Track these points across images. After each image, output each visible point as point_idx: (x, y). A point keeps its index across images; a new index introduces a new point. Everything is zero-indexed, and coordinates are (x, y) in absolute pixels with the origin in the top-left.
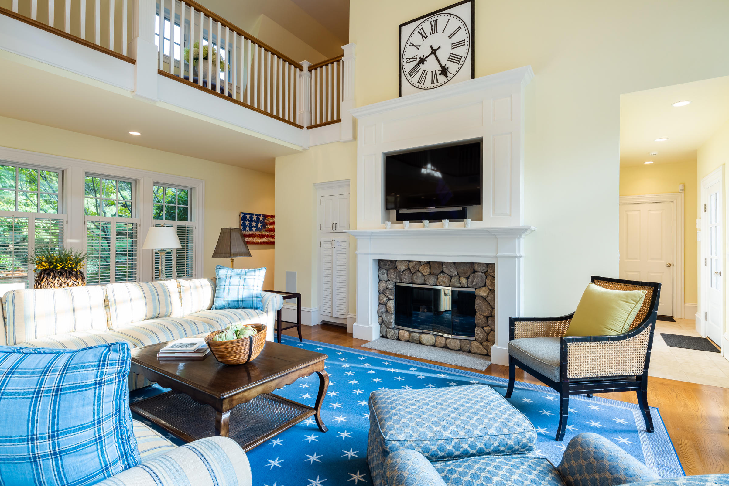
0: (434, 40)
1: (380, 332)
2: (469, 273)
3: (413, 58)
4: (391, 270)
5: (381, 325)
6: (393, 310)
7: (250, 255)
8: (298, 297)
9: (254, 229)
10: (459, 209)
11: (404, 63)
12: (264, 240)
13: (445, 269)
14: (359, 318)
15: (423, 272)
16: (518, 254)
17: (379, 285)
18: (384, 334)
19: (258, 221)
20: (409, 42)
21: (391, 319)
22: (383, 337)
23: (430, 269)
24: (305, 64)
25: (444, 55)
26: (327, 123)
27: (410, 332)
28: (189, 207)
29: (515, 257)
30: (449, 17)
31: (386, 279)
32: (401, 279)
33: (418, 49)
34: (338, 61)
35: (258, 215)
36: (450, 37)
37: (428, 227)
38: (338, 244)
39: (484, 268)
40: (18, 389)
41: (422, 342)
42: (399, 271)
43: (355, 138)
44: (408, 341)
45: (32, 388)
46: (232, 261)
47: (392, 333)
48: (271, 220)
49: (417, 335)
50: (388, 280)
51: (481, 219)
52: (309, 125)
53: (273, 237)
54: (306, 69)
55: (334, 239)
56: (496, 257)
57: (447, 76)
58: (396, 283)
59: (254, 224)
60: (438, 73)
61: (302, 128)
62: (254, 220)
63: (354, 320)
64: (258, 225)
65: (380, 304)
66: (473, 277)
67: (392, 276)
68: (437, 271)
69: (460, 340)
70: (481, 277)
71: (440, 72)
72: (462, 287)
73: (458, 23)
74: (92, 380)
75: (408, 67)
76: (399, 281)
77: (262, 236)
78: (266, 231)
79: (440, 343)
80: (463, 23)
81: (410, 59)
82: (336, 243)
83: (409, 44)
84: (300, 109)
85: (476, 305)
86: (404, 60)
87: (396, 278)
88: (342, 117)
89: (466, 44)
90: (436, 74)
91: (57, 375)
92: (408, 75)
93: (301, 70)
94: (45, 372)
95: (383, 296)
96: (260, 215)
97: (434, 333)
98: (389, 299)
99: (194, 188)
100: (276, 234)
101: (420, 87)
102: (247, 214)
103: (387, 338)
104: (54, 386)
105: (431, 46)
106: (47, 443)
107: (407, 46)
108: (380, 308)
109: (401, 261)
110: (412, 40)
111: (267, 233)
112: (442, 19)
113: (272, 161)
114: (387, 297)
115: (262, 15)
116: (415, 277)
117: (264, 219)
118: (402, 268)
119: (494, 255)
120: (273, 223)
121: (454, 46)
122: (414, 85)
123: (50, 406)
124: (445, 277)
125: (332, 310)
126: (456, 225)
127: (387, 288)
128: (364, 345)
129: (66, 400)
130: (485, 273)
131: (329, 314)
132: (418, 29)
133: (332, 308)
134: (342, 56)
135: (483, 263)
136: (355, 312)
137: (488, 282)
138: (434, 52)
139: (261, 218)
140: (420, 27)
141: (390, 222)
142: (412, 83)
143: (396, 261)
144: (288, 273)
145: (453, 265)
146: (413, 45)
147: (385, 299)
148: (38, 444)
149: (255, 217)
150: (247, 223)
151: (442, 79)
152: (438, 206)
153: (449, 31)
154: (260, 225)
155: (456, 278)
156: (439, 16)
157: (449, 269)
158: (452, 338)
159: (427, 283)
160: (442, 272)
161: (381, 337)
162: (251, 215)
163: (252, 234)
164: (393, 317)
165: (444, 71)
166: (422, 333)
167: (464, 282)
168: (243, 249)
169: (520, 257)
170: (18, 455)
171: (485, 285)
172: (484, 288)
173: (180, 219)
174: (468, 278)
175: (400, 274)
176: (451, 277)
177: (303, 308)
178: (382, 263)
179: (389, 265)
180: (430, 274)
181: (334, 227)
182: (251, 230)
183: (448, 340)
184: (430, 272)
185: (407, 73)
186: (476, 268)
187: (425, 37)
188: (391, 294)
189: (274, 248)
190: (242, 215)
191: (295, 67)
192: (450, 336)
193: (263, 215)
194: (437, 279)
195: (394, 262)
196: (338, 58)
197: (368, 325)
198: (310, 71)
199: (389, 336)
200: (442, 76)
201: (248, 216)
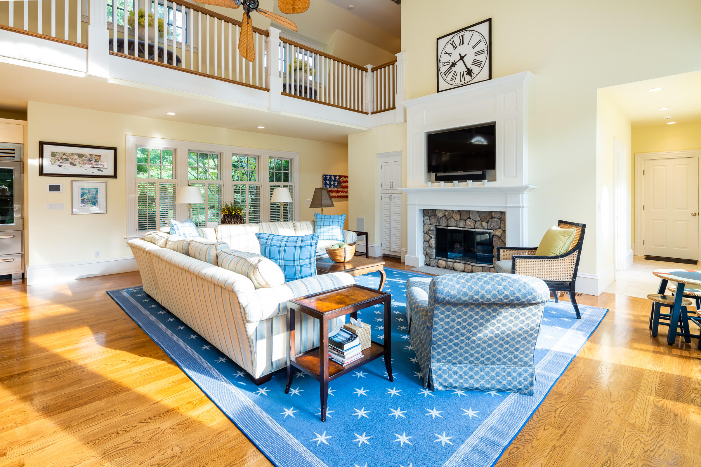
0: (462, 50)
1: (425, 261)
2: (488, 219)
3: (447, 63)
4: (432, 217)
5: (425, 256)
6: (434, 245)
7: (333, 206)
8: (367, 234)
9: (332, 186)
10: (480, 173)
11: (440, 66)
12: (339, 194)
13: (471, 216)
14: (409, 251)
15: (455, 218)
16: (521, 205)
17: (424, 227)
18: (428, 263)
19: (335, 180)
20: (444, 51)
21: (432, 252)
22: (427, 265)
23: (460, 216)
24: (369, 67)
25: (469, 60)
26: (386, 110)
27: (447, 261)
28: (289, 172)
29: (520, 207)
30: (473, 33)
31: (429, 223)
32: (439, 223)
33: (451, 56)
34: (393, 64)
35: (335, 176)
36: (473, 47)
37: (457, 186)
38: (394, 198)
39: (499, 215)
40: (290, 245)
41: (455, 269)
42: (438, 218)
43: (405, 121)
44: (445, 268)
45: (294, 245)
46: (322, 210)
47: (433, 262)
48: (345, 179)
49: (452, 263)
50: (431, 224)
51: (495, 180)
52: (372, 111)
53: (346, 192)
54: (369, 70)
55: (391, 194)
56: (506, 207)
57: (471, 76)
58: (436, 226)
59: (332, 183)
60: (465, 73)
61: (367, 113)
62: (333, 180)
63: (406, 252)
64: (335, 184)
65: (424, 241)
66: (491, 221)
67: (433, 221)
68: (465, 217)
69: (482, 267)
70: (497, 221)
71: (466, 73)
72: (483, 229)
73: (479, 37)
74: (309, 244)
75: (443, 69)
76: (438, 224)
77: (338, 192)
78: (341, 188)
79: (468, 269)
80: (483, 37)
81: (445, 63)
82: (392, 197)
83: (444, 52)
84: (366, 100)
85: (493, 242)
86: (441, 64)
87: (436, 222)
88: (396, 105)
89: (485, 52)
90: (463, 74)
91: (300, 242)
92: (443, 75)
93: (366, 71)
94: (297, 241)
95: (427, 235)
96: (336, 176)
97: (464, 262)
98: (431, 238)
99: (293, 159)
100: (349, 190)
101: (452, 84)
102: (327, 175)
103: (430, 265)
104: (300, 245)
105: (460, 54)
106: (298, 261)
107: (443, 54)
108: (425, 244)
109: (440, 210)
110: (446, 50)
111: (341, 189)
112: (467, 34)
113: (346, 138)
114: (429, 236)
115: (338, 31)
116: (449, 222)
117: (339, 179)
118: (440, 215)
119: (504, 205)
120: (347, 182)
121: (476, 54)
122: (448, 82)
123: (299, 251)
124: (471, 222)
125: (390, 246)
126: (477, 185)
127: (430, 230)
128: (412, 269)
129: (303, 249)
130: (499, 219)
131: (388, 249)
132: (450, 42)
133: (390, 244)
134: (396, 61)
135: (498, 212)
136: (406, 246)
137: (501, 225)
138: (462, 58)
139: (337, 178)
140: (452, 40)
141: (430, 183)
142: (446, 81)
143: (436, 210)
144: (358, 219)
145: (477, 213)
146: (447, 53)
147: (428, 238)
148: (296, 262)
149: (333, 178)
150: (328, 182)
151: (468, 78)
152: (464, 170)
153: (473, 43)
154: (336, 183)
155: (479, 222)
156: (465, 32)
157: (474, 216)
158: (476, 266)
159: (458, 226)
160: (469, 218)
161: (425, 265)
162: (330, 176)
163: (331, 190)
164: (434, 250)
165: (469, 72)
166: (455, 262)
167: (484, 225)
168: (329, 202)
169: (523, 207)
170: (291, 265)
171: (500, 228)
172: (499, 230)
173: (284, 181)
174: (487, 222)
175: (439, 219)
176: (476, 221)
177: (369, 245)
178: (425, 212)
179: (431, 213)
180: (461, 219)
181: (392, 185)
182: (330, 187)
183: (474, 267)
184: (460, 218)
185: (442, 73)
186: (493, 215)
187: (455, 47)
188: (432, 234)
189: (348, 201)
190: (324, 176)
191: (362, 70)
192: (474, 264)
193: (339, 176)
194: (466, 223)
195: (434, 211)
196: (393, 62)
197: (415, 255)
198: (373, 71)
199: (431, 264)
200: (468, 75)
201: (328, 177)
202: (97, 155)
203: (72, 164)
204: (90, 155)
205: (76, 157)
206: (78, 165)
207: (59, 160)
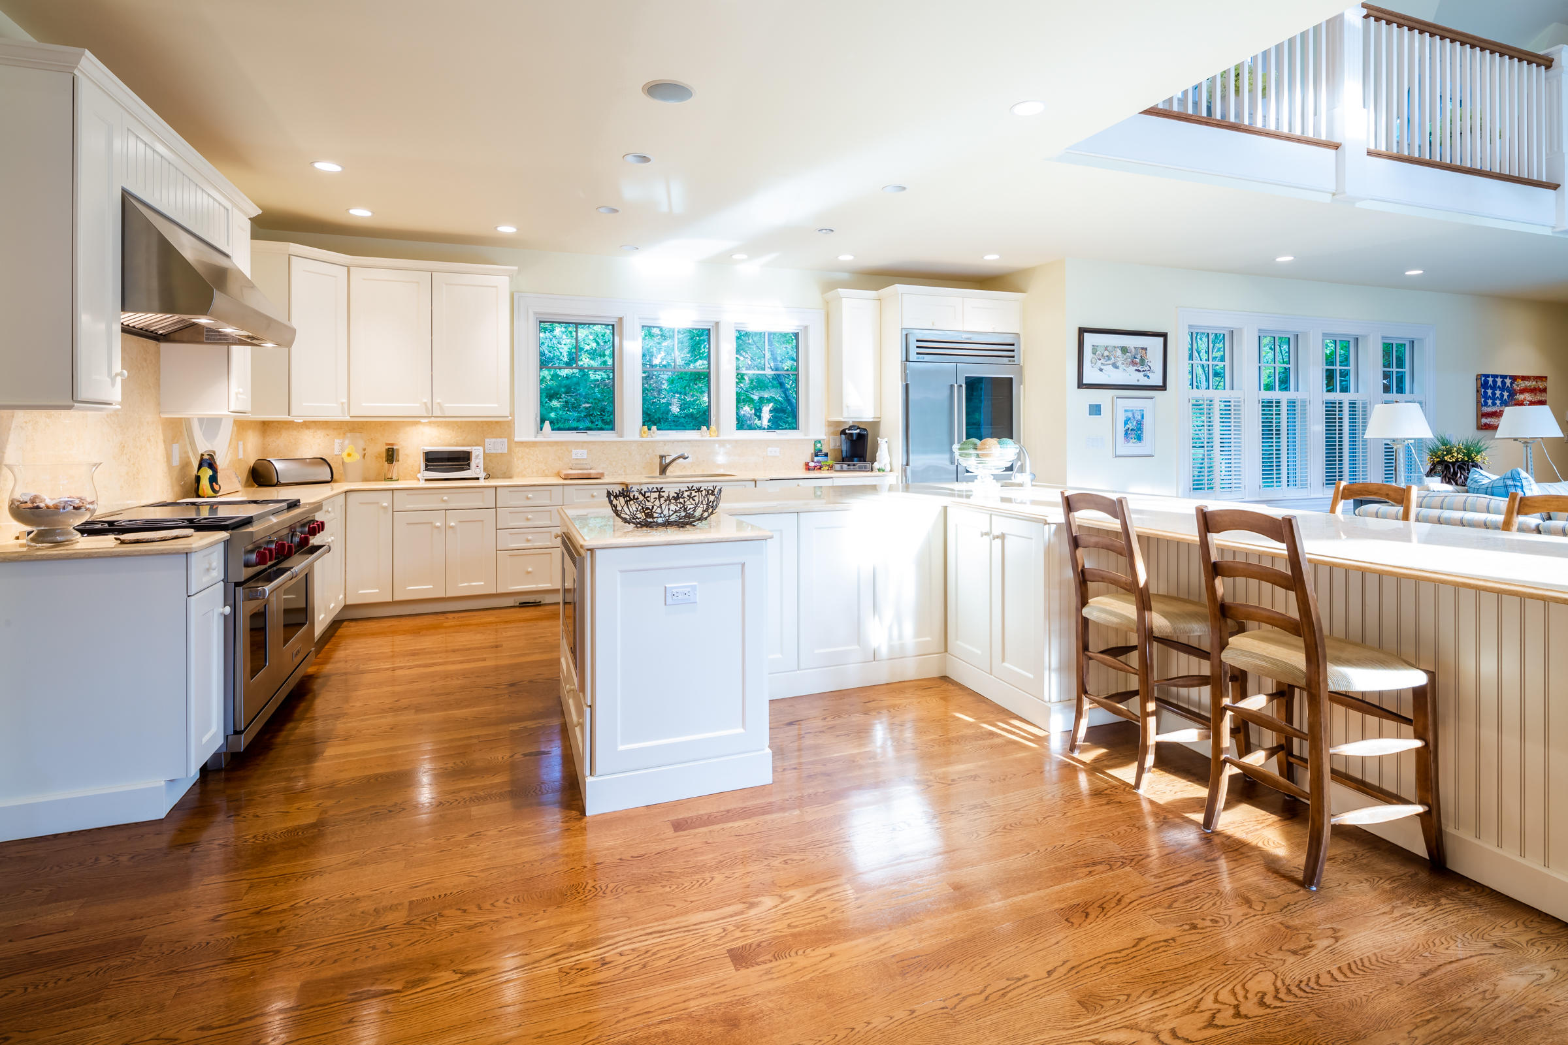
9: (1498, 402)
19: (1503, 387)
28: (1408, 370)
35: (1504, 377)
48: (1523, 384)
59: (1498, 393)
62: (1499, 387)
64: (1503, 395)
96: (1507, 377)
99: (1421, 340)
102: (1487, 376)
117: (1511, 383)
139: (1508, 381)
149: (1499, 381)
150: (1490, 392)
154: (1506, 394)
162: (1495, 376)
163: (1496, 412)
173: (1399, 391)
182: (1494, 404)
190: (1483, 378)
193: (1511, 377)
201: (1490, 380)
202: (1142, 349)
203: (1115, 366)
204: (1136, 348)
205: (1119, 352)
206: (1121, 367)
207: (1100, 359)
